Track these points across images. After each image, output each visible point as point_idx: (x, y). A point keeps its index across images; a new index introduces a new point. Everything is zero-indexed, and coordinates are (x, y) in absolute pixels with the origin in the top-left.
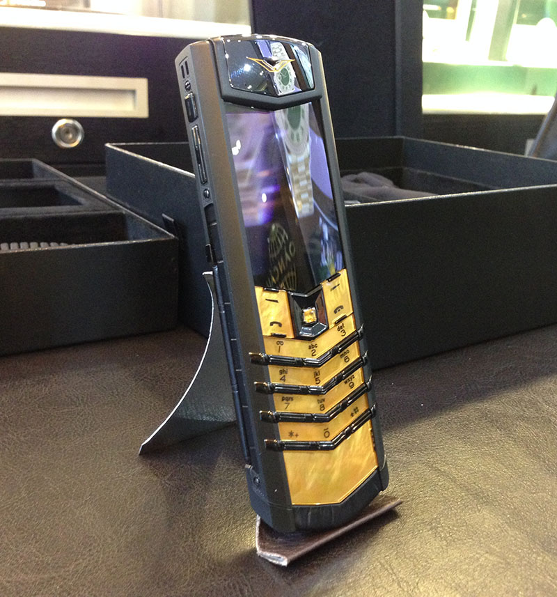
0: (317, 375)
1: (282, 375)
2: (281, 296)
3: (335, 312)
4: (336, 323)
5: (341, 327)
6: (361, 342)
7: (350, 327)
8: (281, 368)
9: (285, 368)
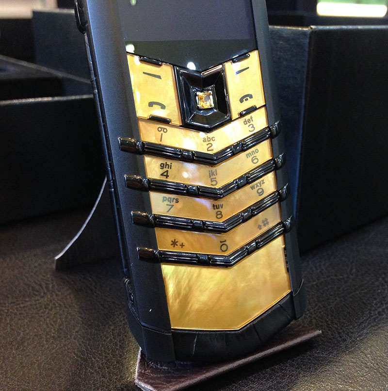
0: (213, 174)
1: (165, 170)
2: (166, 72)
3: (241, 101)
4: (241, 115)
5: (249, 121)
6: (275, 140)
7: (260, 121)
8: (163, 161)
9: (169, 162)
